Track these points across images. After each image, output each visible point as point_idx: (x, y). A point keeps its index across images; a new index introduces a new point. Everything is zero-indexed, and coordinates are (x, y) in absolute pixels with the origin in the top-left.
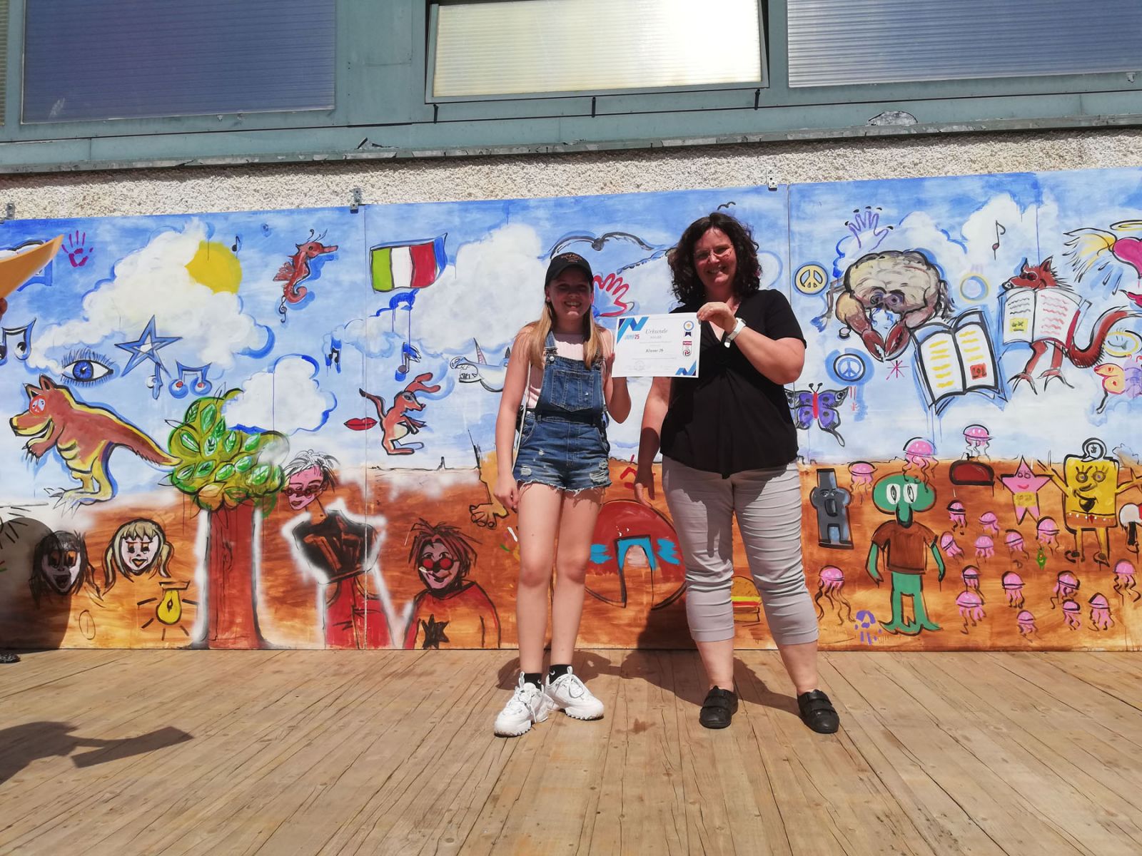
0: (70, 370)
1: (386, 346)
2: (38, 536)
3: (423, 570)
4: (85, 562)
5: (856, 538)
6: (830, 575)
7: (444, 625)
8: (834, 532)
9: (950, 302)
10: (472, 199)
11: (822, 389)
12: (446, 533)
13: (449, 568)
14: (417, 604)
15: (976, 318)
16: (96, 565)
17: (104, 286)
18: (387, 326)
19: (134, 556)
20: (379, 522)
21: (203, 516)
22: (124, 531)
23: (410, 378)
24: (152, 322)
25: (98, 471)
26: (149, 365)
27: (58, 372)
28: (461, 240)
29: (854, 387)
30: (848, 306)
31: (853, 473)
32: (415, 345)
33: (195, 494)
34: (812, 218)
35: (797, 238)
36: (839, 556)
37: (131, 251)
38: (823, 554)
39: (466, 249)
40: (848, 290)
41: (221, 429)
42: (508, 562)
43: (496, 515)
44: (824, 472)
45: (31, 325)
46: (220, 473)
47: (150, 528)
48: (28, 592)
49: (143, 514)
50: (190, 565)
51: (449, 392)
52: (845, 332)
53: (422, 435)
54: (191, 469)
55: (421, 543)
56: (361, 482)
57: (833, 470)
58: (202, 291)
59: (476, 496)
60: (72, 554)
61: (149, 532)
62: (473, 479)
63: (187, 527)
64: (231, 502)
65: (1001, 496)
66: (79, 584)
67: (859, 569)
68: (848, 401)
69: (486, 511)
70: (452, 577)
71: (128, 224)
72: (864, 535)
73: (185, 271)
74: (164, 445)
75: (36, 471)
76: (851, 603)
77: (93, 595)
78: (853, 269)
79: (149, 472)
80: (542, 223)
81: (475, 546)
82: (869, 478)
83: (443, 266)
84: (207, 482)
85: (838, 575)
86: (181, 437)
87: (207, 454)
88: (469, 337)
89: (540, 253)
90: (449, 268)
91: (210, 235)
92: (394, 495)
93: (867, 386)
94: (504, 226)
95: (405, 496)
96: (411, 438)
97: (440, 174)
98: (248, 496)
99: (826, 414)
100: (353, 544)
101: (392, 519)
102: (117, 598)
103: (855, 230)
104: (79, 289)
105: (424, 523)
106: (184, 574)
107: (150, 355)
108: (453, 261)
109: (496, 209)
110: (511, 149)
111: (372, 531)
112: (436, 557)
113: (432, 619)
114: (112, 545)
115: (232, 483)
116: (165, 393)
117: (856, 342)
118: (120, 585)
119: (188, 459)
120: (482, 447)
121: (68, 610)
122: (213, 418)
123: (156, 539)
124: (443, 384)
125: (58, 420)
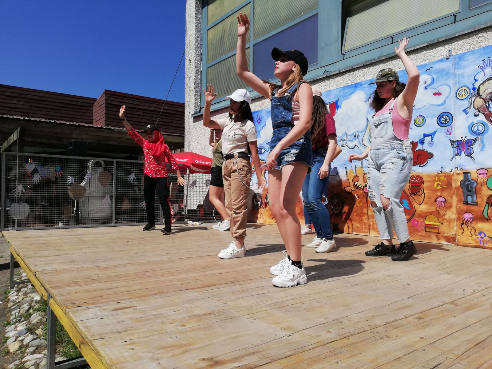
2: (253, 194)
3: (332, 207)
4: (261, 201)
5: (479, 201)
6: (467, 216)
7: (338, 225)
8: (470, 198)
10: (348, 85)
11: (466, 139)
12: (338, 196)
13: (339, 207)
14: (331, 218)
16: (263, 202)
17: (264, 128)
22: (268, 193)
28: (343, 100)
29: (480, 137)
30: (479, 102)
31: (478, 174)
34: (464, 67)
35: (458, 76)
36: (471, 208)
38: (465, 207)
39: (344, 101)
40: (479, 95)
42: (355, 206)
43: (351, 190)
44: (466, 173)
48: (252, 208)
52: (477, 114)
55: (332, 198)
57: (469, 172)
59: (346, 184)
60: (259, 199)
62: (345, 178)
66: (260, 207)
67: (480, 214)
68: (478, 143)
69: (349, 189)
70: (340, 210)
71: (268, 110)
72: (483, 200)
76: (476, 228)
77: (263, 210)
78: (481, 86)
80: (366, 89)
81: (346, 200)
82: (485, 176)
83: (338, 109)
85: (471, 216)
88: (344, 131)
89: (365, 100)
93: (486, 136)
94: (355, 93)
97: (339, 78)
99: (468, 149)
102: (267, 211)
103: (482, 68)
104: (259, 129)
105: (333, 192)
108: (340, 107)
109: (353, 87)
110: (358, 65)
113: (335, 223)
114: (266, 197)
117: (482, 117)
118: (267, 208)
120: (348, 167)
121: (258, 213)
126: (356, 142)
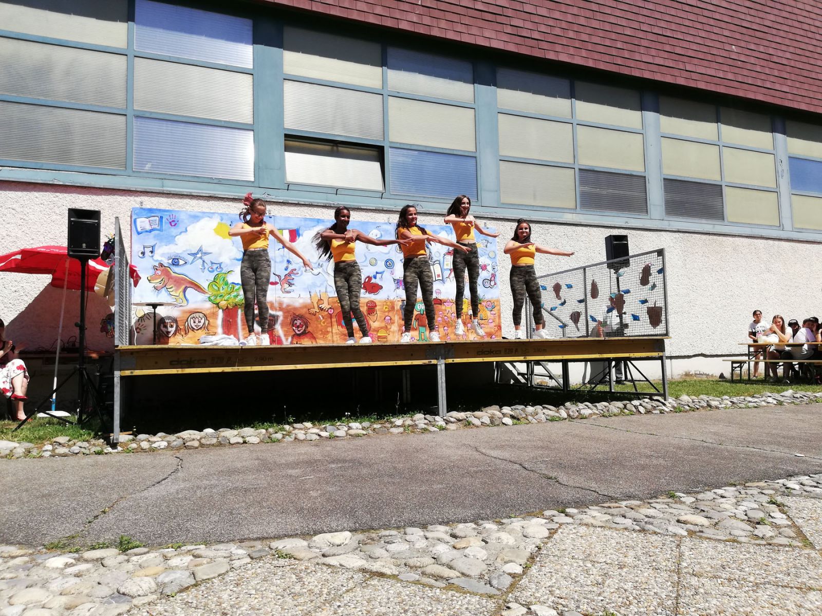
0: (170, 261)
1: (281, 260)
3: (294, 328)
4: (177, 326)
9: (432, 258)
10: (306, 217)
12: (301, 317)
13: (302, 327)
14: (292, 338)
15: (438, 262)
16: (182, 327)
17: (183, 234)
18: (282, 254)
19: (195, 324)
20: (280, 313)
21: (221, 311)
22: (192, 316)
23: (289, 270)
24: (201, 247)
25: (182, 296)
26: (200, 261)
27: (166, 262)
28: (304, 229)
32: (290, 260)
33: (217, 304)
37: (193, 223)
39: (306, 232)
41: (227, 284)
42: (319, 326)
43: (316, 312)
45: (155, 245)
46: (226, 298)
47: (201, 315)
49: (199, 311)
50: (216, 327)
51: (301, 274)
53: (293, 287)
54: (216, 296)
55: (294, 320)
56: (274, 301)
58: (219, 238)
59: (310, 306)
60: (172, 324)
61: (201, 316)
62: (309, 301)
63: (215, 315)
64: (230, 307)
65: (443, 307)
66: (175, 334)
69: (313, 311)
70: (303, 330)
71: (192, 214)
73: (213, 231)
74: (206, 287)
75: (157, 295)
77: (180, 337)
79: (201, 296)
81: (310, 321)
83: (299, 236)
84: (222, 300)
86: (212, 285)
87: (222, 291)
90: (301, 237)
91: (222, 220)
92: (284, 306)
94: (317, 226)
95: (288, 306)
96: (290, 288)
97: (296, 208)
98: (236, 305)
100: (272, 320)
101: (284, 313)
102: (191, 338)
104: (173, 234)
105: (294, 314)
106: (214, 330)
107: (201, 258)
108: (302, 235)
109: (314, 221)
110: (318, 203)
111: (278, 316)
112: (298, 324)
113: (297, 342)
114: (187, 321)
115: (230, 301)
116: (206, 271)
118: (191, 334)
119: (215, 293)
120: (312, 291)
122: (224, 280)
123: (203, 319)
124: (299, 272)
125: (166, 279)
126: (320, 270)
